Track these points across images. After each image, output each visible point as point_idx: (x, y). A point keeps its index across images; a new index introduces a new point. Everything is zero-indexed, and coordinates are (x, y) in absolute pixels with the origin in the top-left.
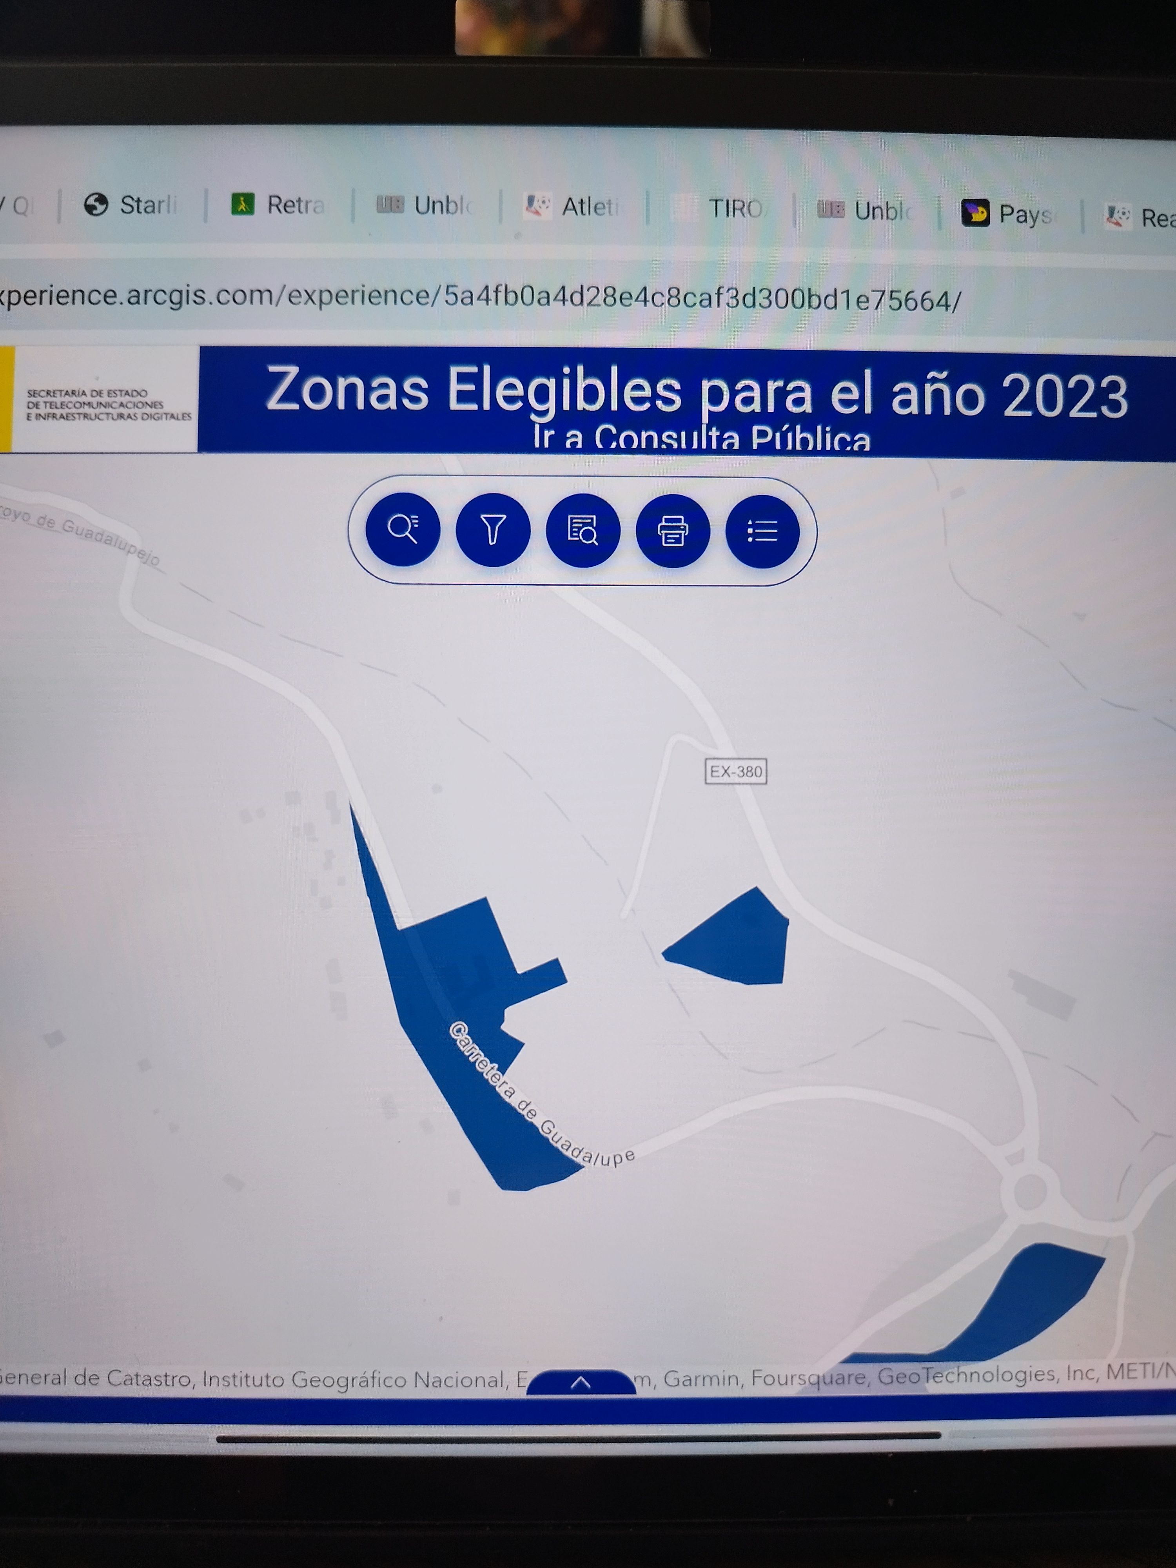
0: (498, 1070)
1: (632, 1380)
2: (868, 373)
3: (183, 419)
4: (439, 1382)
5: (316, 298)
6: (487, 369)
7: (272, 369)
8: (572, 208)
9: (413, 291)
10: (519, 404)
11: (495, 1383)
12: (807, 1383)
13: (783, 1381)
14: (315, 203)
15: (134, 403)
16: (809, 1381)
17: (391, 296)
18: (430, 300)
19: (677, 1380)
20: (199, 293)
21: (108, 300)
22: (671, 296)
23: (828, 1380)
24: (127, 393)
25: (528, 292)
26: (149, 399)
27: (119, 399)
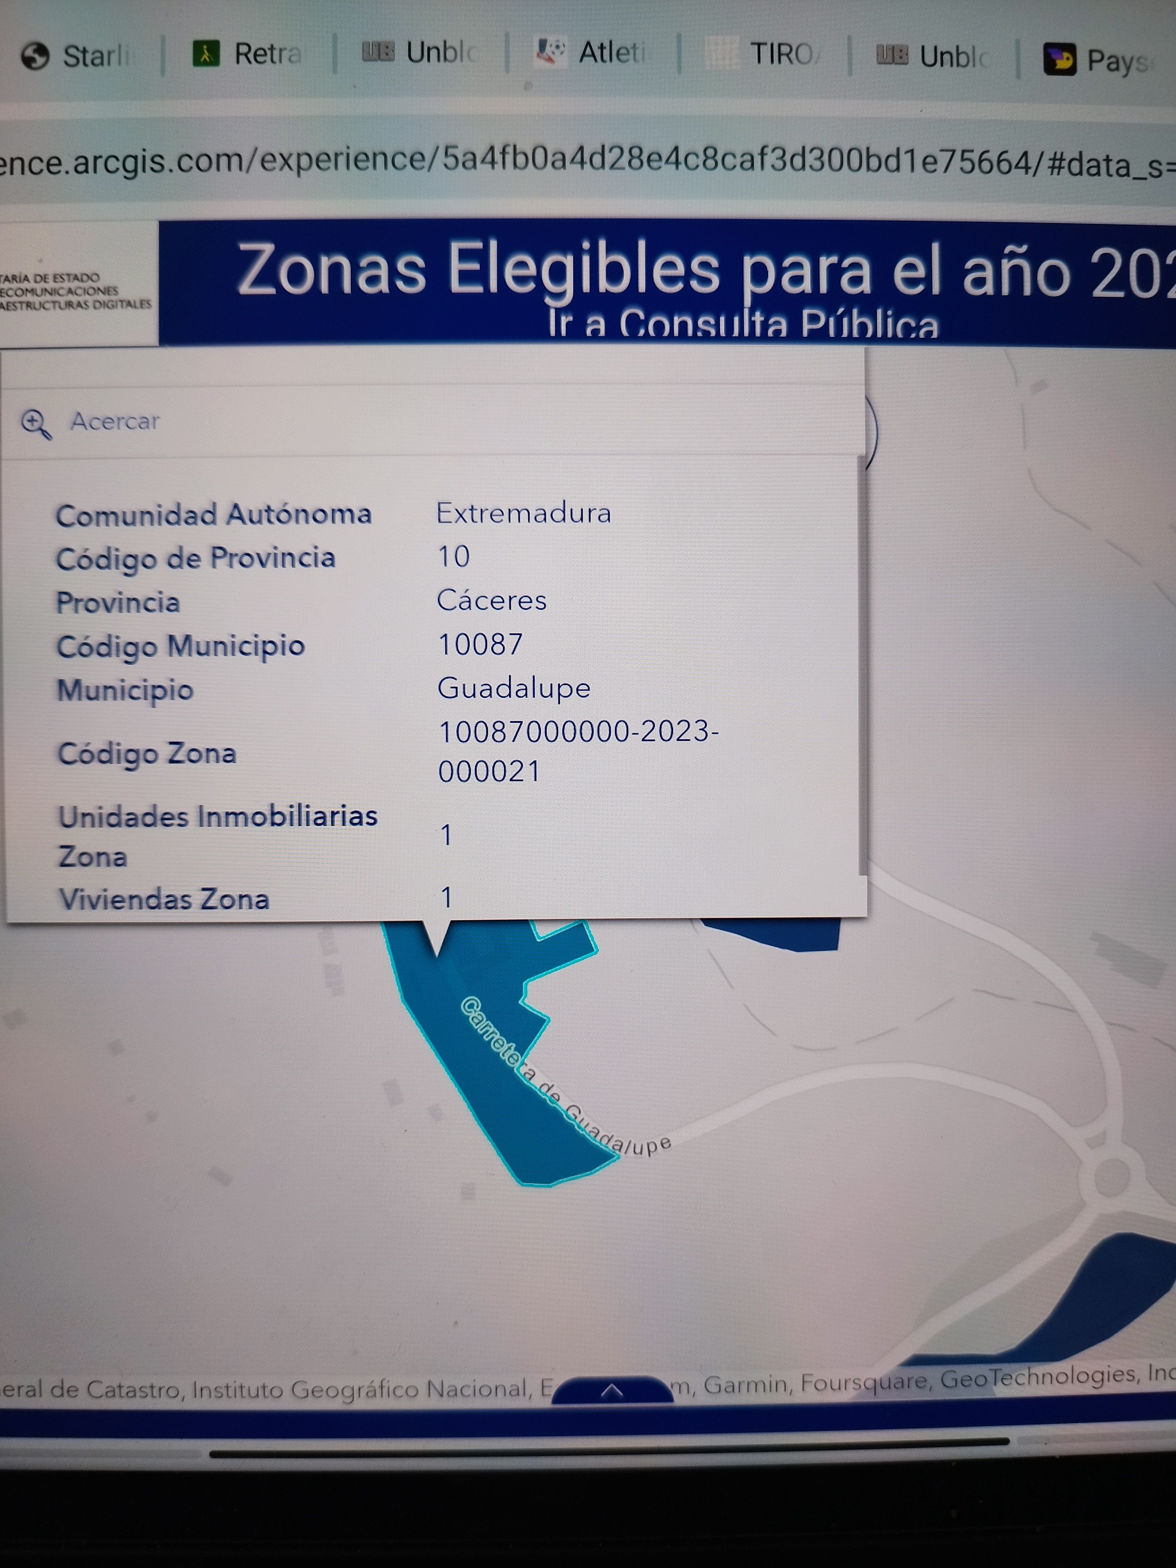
0: (515, 1050)
1: (669, 1387)
2: (936, 247)
3: (142, 307)
4: (455, 1392)
5: (293, 162)
6: (493, 244)
7: (244, 246)
8: (591, 53)
9: (405, 153)
10: (531, 286)
11: (516, 1392)
12: (863, 1386)
13: (836, 1386)
14: (291, 50)
15: (85, 290)
16: (865, 1386)
17: (380, 159)
18: (426, 164)
19: (718, 1387)
20: (157, 159)
21: (52, 169)
22: (707, 158)
23: (886, 1385)
24: (76, 278)
25: (540, 153)
26: (101, 284)
27: (66, 285)
